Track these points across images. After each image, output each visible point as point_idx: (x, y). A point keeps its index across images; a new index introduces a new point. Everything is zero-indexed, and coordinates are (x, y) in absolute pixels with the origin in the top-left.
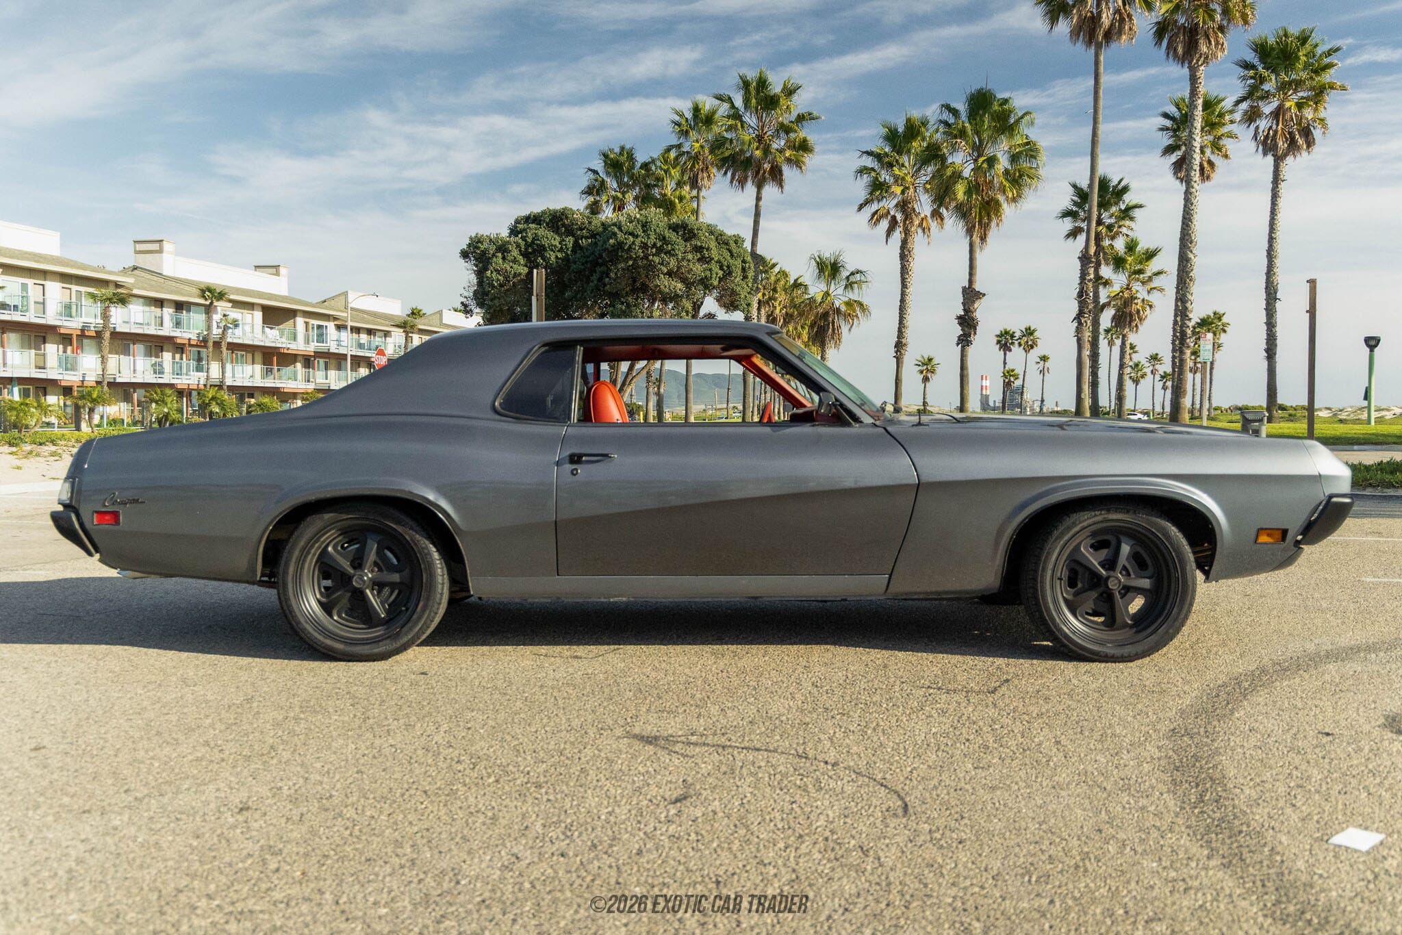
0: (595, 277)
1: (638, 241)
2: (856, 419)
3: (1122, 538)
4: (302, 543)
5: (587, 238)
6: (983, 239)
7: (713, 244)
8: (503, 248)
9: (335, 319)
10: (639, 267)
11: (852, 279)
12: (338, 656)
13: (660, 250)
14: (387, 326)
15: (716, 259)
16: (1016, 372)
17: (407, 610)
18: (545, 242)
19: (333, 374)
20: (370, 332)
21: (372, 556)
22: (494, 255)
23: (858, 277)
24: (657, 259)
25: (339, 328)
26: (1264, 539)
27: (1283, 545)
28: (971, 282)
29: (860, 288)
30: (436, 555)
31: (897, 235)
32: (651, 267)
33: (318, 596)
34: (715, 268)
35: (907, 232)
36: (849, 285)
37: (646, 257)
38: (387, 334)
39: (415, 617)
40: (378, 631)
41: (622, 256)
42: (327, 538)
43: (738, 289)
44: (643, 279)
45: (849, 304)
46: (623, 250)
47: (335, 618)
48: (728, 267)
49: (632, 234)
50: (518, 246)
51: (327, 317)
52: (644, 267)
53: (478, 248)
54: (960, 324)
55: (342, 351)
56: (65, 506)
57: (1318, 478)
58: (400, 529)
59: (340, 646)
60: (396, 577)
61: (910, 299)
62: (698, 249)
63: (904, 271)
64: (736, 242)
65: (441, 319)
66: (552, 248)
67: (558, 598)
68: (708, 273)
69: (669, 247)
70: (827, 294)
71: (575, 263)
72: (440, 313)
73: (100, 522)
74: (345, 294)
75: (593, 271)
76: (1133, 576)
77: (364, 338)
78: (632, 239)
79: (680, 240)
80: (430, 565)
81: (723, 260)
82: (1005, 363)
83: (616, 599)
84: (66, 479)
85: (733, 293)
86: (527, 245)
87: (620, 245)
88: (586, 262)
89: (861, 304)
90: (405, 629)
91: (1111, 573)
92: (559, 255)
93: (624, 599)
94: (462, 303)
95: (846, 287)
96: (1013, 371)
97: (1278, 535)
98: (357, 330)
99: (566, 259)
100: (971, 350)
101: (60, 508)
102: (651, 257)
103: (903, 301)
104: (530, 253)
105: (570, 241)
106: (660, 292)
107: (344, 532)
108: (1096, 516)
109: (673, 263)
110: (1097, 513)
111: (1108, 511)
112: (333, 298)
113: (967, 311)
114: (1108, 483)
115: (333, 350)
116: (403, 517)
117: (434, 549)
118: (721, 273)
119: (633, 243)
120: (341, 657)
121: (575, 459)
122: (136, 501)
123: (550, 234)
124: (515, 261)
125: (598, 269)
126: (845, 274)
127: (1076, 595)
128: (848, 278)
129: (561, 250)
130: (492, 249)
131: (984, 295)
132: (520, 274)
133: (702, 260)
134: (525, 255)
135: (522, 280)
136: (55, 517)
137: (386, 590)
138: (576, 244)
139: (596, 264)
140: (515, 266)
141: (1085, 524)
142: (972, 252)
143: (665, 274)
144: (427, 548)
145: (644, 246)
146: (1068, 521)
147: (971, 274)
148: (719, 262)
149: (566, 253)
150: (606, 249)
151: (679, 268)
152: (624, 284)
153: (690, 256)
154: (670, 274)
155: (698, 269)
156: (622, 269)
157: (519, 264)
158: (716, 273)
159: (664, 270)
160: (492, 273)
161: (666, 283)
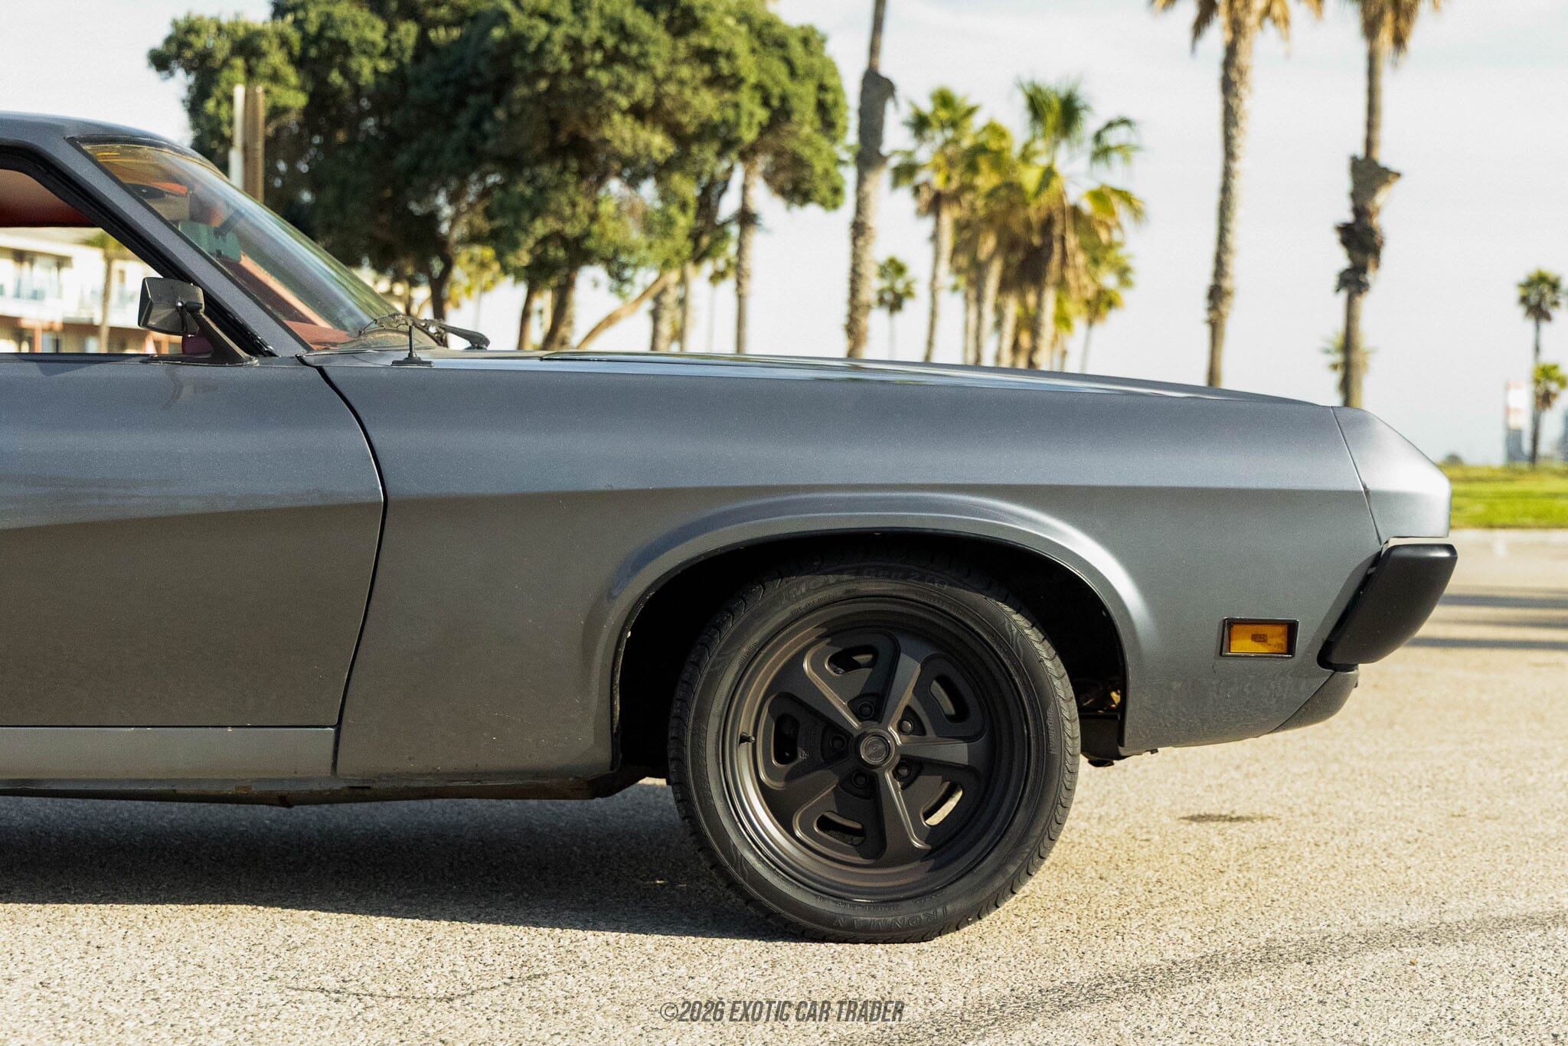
0: (464, 118)
1: (559, 34)
2: (254, 347)
3: (903, 641)
5: (448, 25)
6: (1399, 41)
7: (741, 45)
8: (247, 47)
10: (563, 95)
11: (1108, 139)
13: (613, 58)
15: (752, 79)
18: (350, 34)
22: (226, 63)
23: (1121, 133)
24: (604, 78)
26: (1242, 644)
27: (1291, 663)
28: (1370, 144)
29: (1126, 159)
31: (1217, 33)
32: (592, 95)
34: (748, 99)
35: (1237, 27)
36: (1102, 153)
37: (578, 71)
41: (522, 69)
43: (809, 152)
44: (573, 124)
45: (1099, 196)
46: (525, 55)
48: (784, 99)
49: (546, 16)
50: (284, 42)
52: (575, 94)
53: (190, 46)
54: (1345, 242)
57: (1362, 500)
61: (1241, 186)
62: (706, 56)
63: (1230, 118)
64: (805, 41)
66: (366, 48)
68: (731, 113)
69: (634, 50)
71: (418, 82)
75: (460, 103)
76: (931, 734)
78: (543, 28)
79: (660, 34)
81: (769, 83)
82: (1537, 349)
85: (798, 162)
86: (307, 40)
87: (517, 41)
88: (446, 83)
89: (1125, 196)
91: (873, 727)
92: (383, 66)
95: (1094, 157)
96: (1555, 367)
97: (1276, 638)
99: (398, 77)
100: (1367, 304)
102: (590, 73)
103: (1226, 190)
104: (315, 61)
105: (408, 32)
108: (826, 585)
109: (643, 87)
110: (832, 579)
111: (858, 572)
113: (1361, 212)
114: (851, 505)
118: (762, 115)
119: (548, 38)
123: (363, 15)
124: (275, 77)
125: (472, 100)
127: (790, 777)
128: (1098, 136)
129: (387, 54)
130: (222, 48)
131: (1398, 175)
133: (715, 81)
134: (299, 62)
138: (423, 40)
139: (465, 88)
141: (802, 604)
142: (1372, 73)
143: (624, 113)
145: (574, 46)
146: (760, 597)
147: (1371, 125)
148: (759, 87)
149: (400, 62)
150: (485, 52)
151: (658, 99)
153: (685, 72)
154: (638, 112)
155: (707, 103)
156: (524, 100)
157: (287, 86)
158: (751, 115)
159: (624, 102)
160: (219, 104)
161: (627, 135)
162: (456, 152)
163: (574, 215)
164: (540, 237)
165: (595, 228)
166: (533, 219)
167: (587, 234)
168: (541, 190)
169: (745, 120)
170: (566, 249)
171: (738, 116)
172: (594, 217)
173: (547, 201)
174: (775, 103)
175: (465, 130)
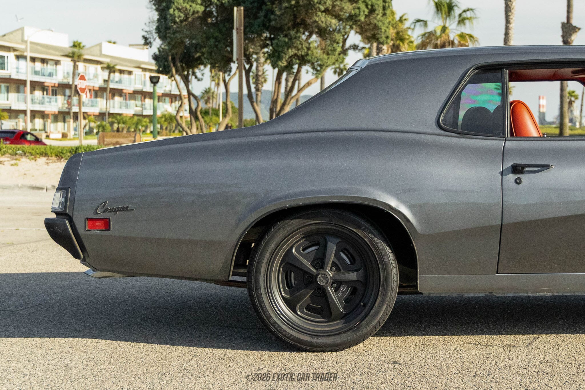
0: (262, 14)
4: (273, 246)
9: (15, 50)
10: (300, 6)
11: (464, 15)
12: (305, 347)
14: (58, 55)
16: (576, 93)
17: (365, 305)
19: (13, 96)
20: (43, 61)
21: (331, 258)
23: (469, 14)
25: (18, 57)
28: (568, 18)
29: (471, 23)
30: (391, 256)
32: (311, 5)
33: (283, 294)
34: (362, 6)
36: (462, 21)
38: (57, 63)
39: (373, 311)
40: (338, 325)
42: (292, 241)
43: (380, 24)
44: (303, 15)
45: (461, 36)
47: (299, 313)
48: (372, 6)
51: (8, 49)
52: (304, 5)
55: (22, 77)
56: (57, 213)
58: (360, 233)
59: (307, 338)
60: (353, 276)
63: (508, 10)
65: (101, 50)
67: (491, 293)
68: (357, 11)
70: (444, 29)
72: (100, 45)
73: (92, 228)
74: (22, 29)
75: (259, 9)
77: (38, 65)
80: (386, 265)
83: (542, 294)
84: (58, 189)
89: (471, 36)
90: (364, 322)
93: (549, 294)
94: (143, 37)
95: (459, 22)
98: (33, 59)
101: (54, 216)
106: (318, 27)
107: (307, 236)
112: (12, 33)
113: (566, 42)
115: (14, 76)
116: (362, 222)
117: (390, 251)
120: (308, 348)
121: (517, 169)
122: (126, 209)
126: (457, 12)
128: (460, 15)
131: (579, 29)
132: (198, 12)
135: (199, 17)
136: (49, 225)
137: (343, 288)
140: (194, 5)
143: (322, 12)
144: (384, 249)
147: (569, 12)
151: (334, 6)
152: (287, 21)
154: (326, 11)
155: (349, 8)
156: (286, 8)
157: (197, 4)
158: (364, 12)
159: (323, 8)
160: (174, 10)
161: (323, 19)
162: (259, 26)
163: (302, 47)
164: (290, 55)
165: (310, 52)
166: (288, 49)
167: (307, 55)
168: (290, 39)
169: (362, 13)
170: (299, 60)
171: (360, 12)
172: (309, 49)
173: (293, 43)
174: (370, 7)
175: (262, 18)
